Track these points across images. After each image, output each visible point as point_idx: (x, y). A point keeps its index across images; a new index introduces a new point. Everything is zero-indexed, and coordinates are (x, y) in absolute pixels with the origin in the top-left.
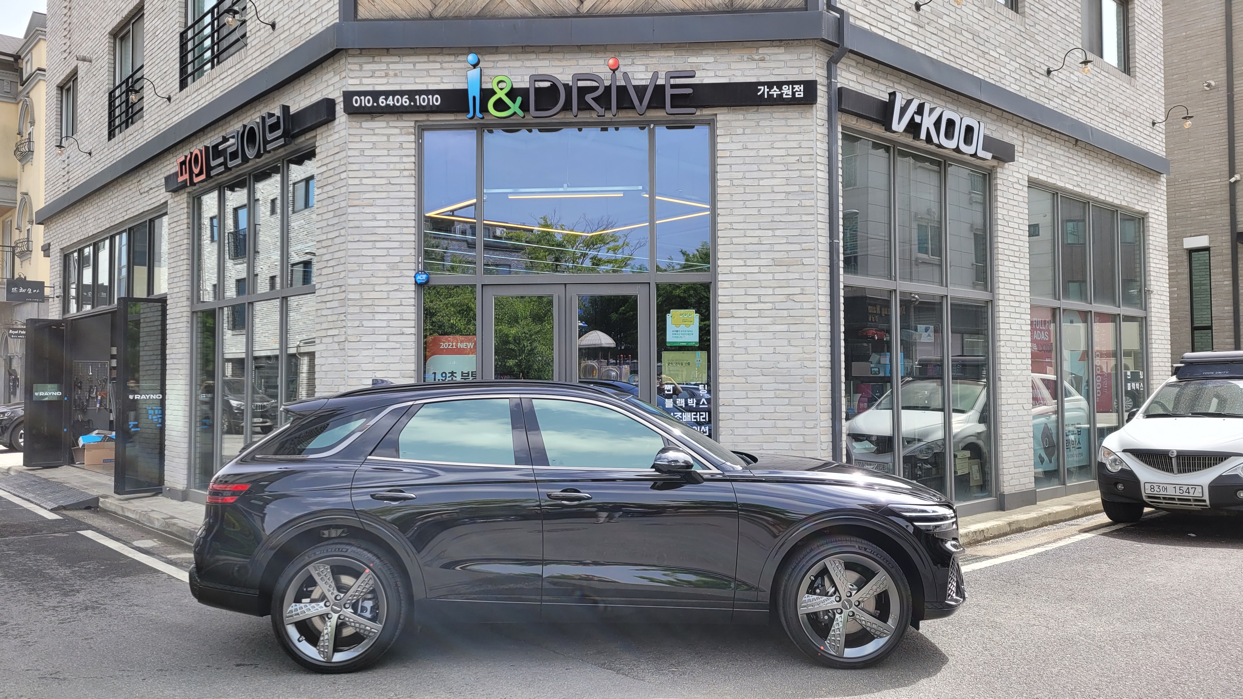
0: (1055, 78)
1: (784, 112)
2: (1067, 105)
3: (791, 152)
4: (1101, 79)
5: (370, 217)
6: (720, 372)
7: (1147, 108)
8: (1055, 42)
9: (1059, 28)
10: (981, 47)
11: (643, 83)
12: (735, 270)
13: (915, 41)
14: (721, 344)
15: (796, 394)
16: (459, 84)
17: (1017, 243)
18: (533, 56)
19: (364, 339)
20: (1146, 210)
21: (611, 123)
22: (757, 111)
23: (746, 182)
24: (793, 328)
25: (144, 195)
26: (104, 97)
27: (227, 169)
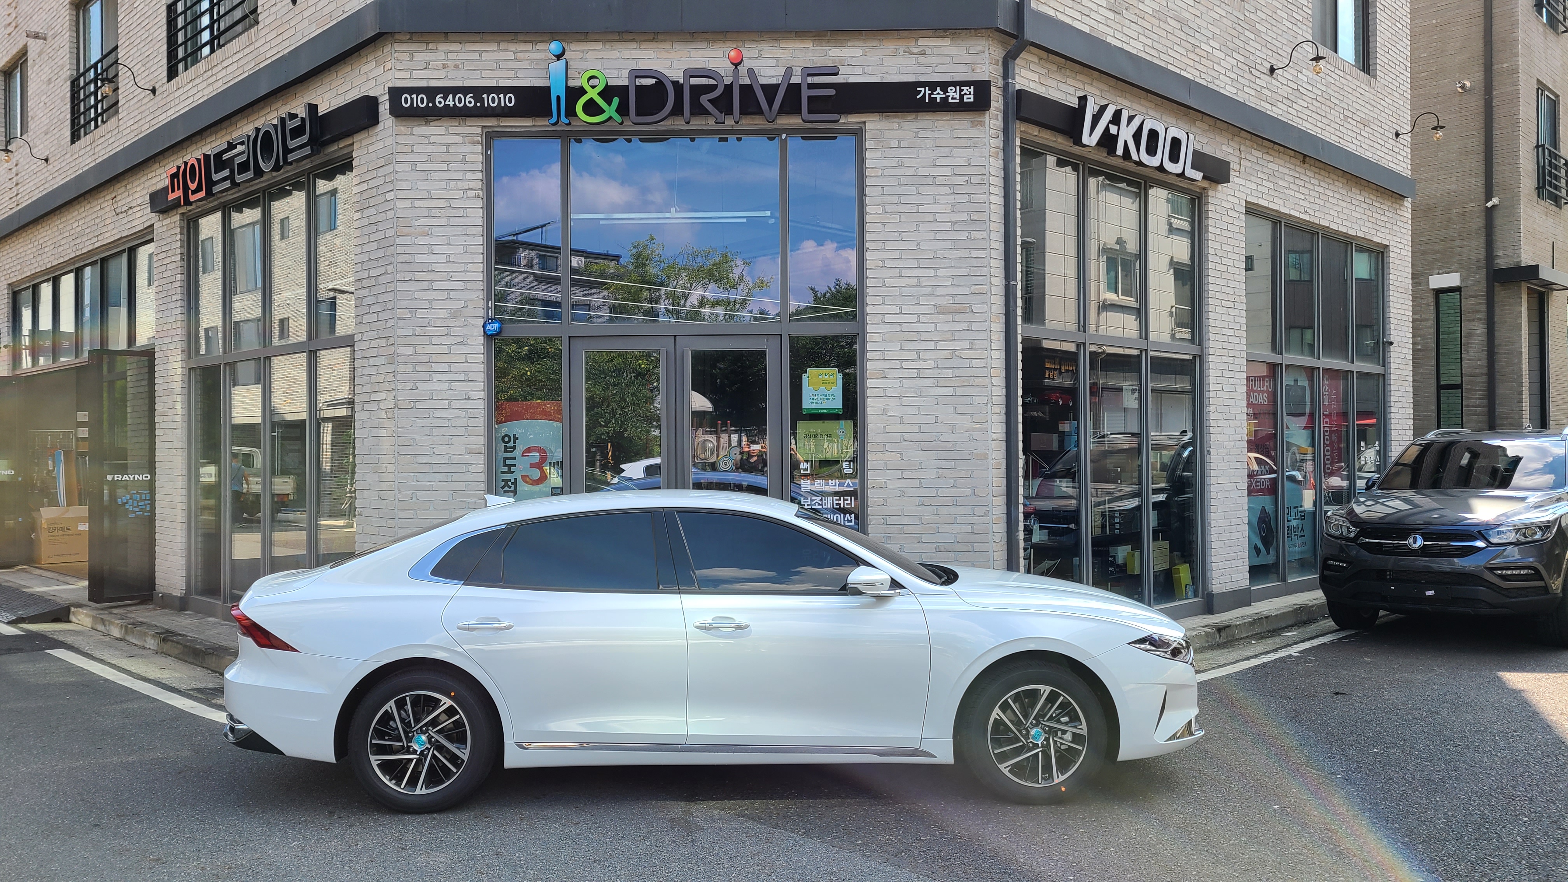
0: (1279, 78)
1: (949, 120)
2: (1294, 113)
3: (958, 171)
4: (1335, 80)
5: (426, 249)
6: (869, 447)
7: (1389, 115)
8: (1280, 32)
9: (1285, 16)
10: (1190, 39)
11: (773, 81)
12: (887, 319)
13: (1110, 32)
14: (870, 411)
15: (963, 474)
16: (538, 80)
17: (1231, 284)
18: (633, 45)
19: (419, 405)
20: (1386, 243)
21: (732, 132)
22: (916, 118)
23: (902, 208)
24: (959, 391)
25: (121, 216)
26: (65, 86)
27: (235, 184)
